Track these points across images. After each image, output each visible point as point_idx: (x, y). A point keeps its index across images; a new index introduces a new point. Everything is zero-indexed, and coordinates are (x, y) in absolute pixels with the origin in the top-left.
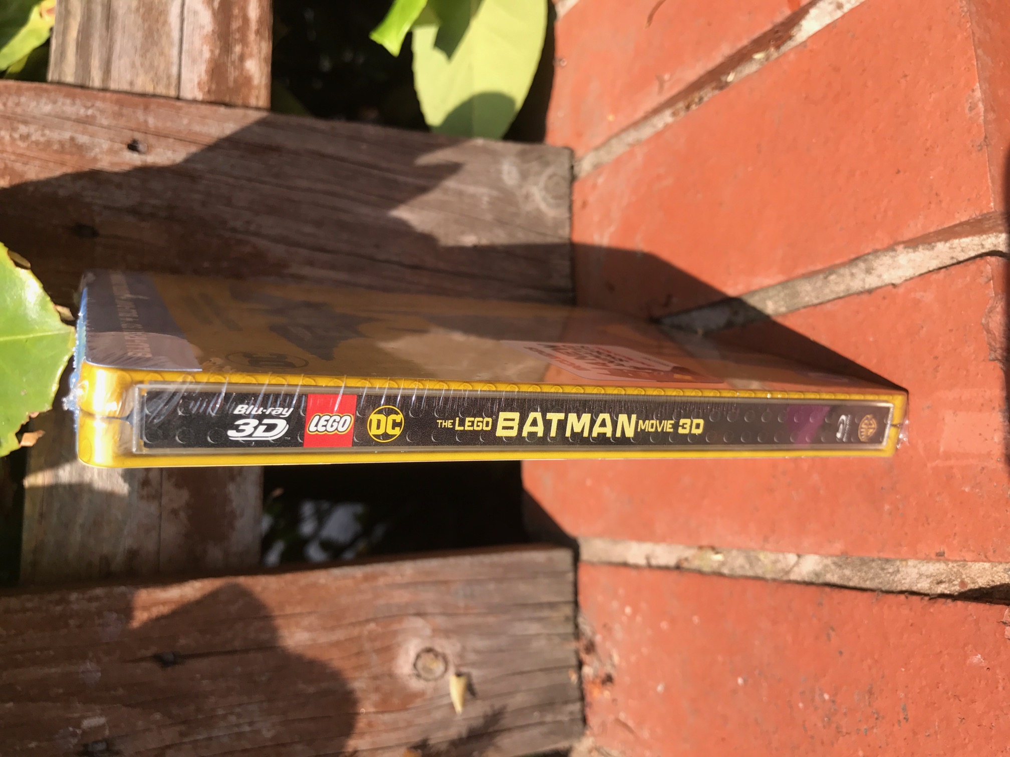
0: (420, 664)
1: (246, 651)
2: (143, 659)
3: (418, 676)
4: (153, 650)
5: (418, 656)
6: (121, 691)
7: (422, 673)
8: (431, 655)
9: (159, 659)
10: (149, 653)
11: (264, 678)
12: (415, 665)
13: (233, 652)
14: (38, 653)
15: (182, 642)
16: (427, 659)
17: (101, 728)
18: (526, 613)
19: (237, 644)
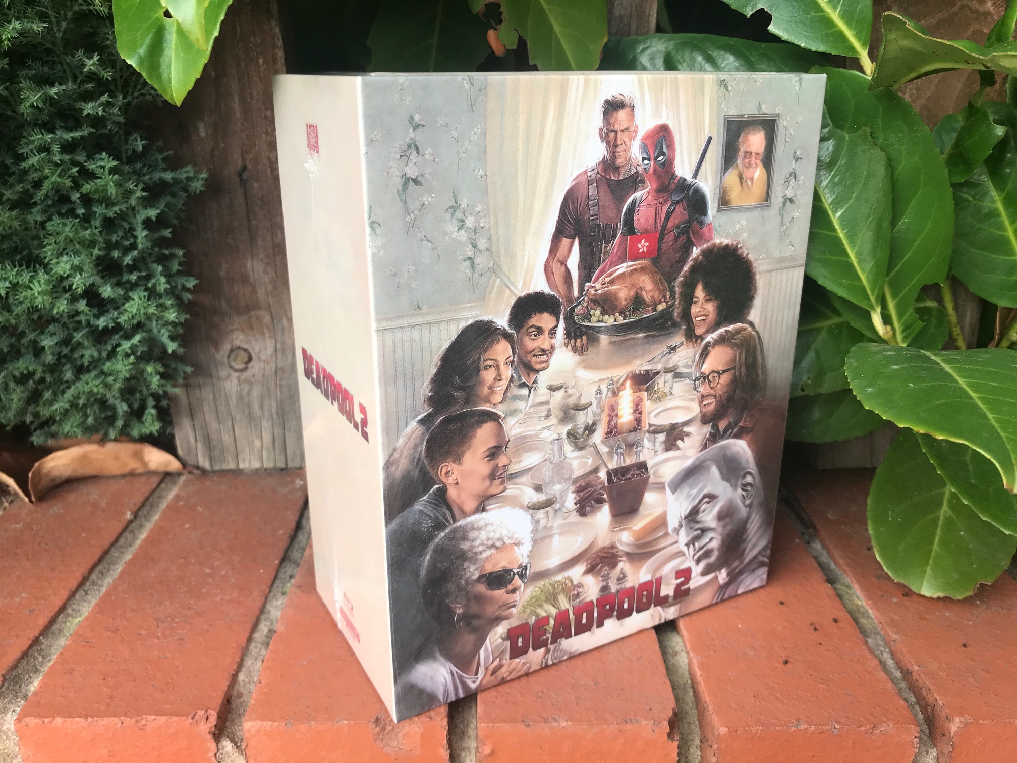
0: (241, 352)
1: (249, 229)
2: (244, 159)
3: (232, 350)
4: (250, 166)
5: (246, 350)
6: (222, 145)
7: (234, 353)
8: (246, 359)
9: (244, 168)
10: (248, 163)
11: (230, 241)
12: (239, 348)
13: (248, 220)
14: (248, 91)
15: (255, 185)
16: (244, 356)
17: (199, 135)
18: (278, 432)
19: (254, 222)
